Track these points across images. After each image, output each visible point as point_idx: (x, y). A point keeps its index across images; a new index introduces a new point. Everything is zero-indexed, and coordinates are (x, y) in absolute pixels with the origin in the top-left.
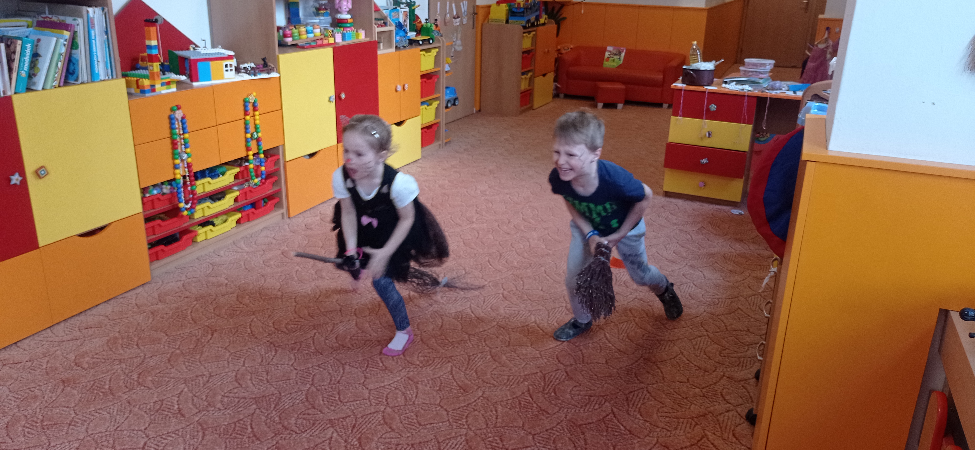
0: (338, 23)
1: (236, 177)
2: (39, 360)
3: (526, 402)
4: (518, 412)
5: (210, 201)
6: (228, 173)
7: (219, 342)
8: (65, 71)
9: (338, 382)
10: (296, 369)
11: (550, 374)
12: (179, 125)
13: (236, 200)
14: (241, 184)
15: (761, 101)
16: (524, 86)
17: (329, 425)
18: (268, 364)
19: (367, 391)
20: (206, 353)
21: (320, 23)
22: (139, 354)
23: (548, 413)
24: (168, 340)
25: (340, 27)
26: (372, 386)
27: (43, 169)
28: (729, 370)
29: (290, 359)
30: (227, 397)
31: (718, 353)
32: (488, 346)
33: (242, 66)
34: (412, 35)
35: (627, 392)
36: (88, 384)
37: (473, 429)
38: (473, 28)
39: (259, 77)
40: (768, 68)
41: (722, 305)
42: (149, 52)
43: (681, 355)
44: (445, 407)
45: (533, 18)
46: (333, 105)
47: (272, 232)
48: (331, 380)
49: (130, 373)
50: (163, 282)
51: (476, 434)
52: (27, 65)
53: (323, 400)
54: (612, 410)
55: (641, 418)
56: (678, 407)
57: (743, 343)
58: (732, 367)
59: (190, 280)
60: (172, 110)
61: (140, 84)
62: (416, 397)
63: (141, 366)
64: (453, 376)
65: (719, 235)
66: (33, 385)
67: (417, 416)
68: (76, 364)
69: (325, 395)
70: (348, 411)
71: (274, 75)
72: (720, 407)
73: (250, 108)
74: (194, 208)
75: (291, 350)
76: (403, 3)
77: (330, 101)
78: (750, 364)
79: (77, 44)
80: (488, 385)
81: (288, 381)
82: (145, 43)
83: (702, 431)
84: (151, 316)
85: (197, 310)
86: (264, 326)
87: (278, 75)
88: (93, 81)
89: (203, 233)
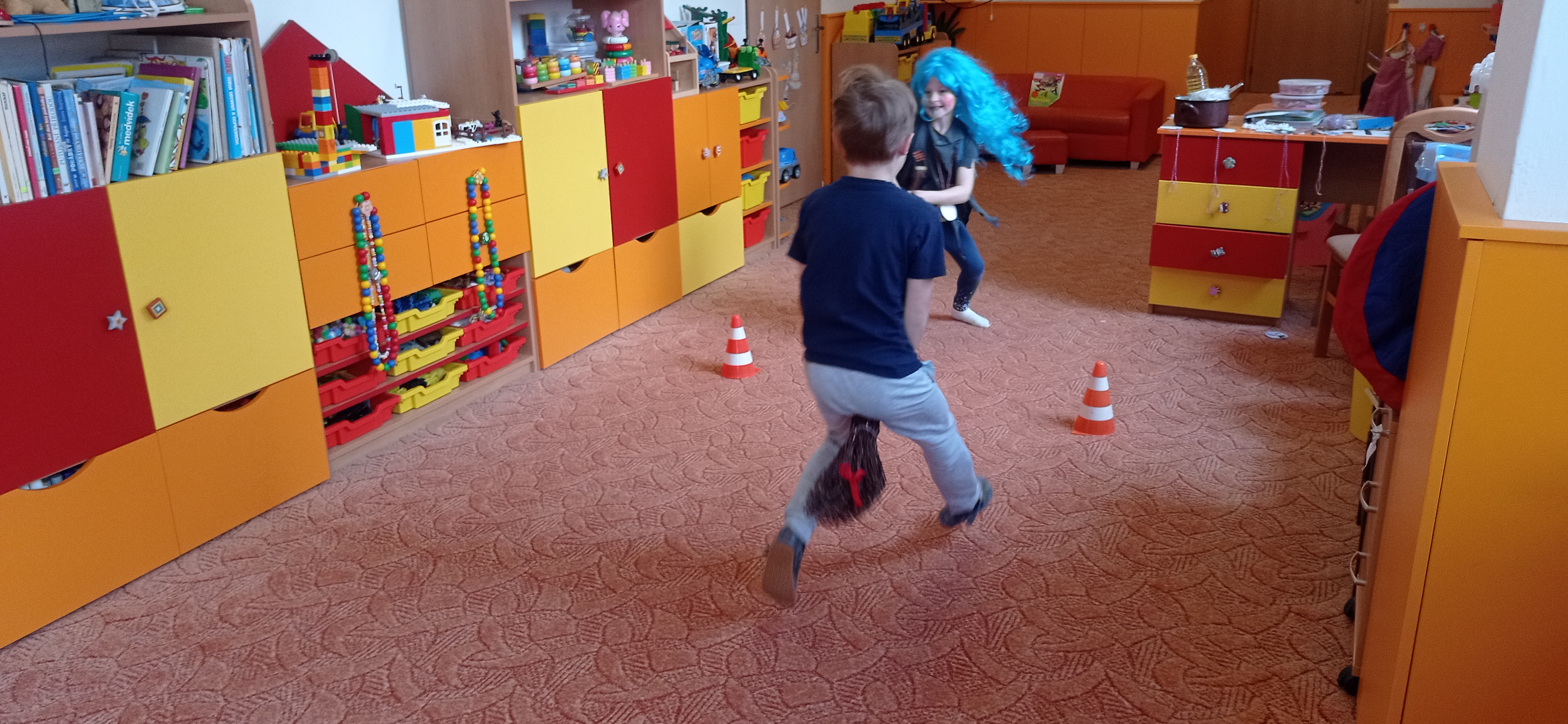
0: (607, 52)
1: (458, 306)
2: (162, 613)
3: (960, 664)
4: (948, 681)
5: (418, 346)
6: (445, 300)
7: (447, 576)
8: (187, 144)
9: (646, 638)
10: (575, 618)
11: (996, 615)
12: (367, 225)
13: (458, 343)
14: (466, 317)
15: (1311, 148)
17: (637, 711)
18: (529, 611)
19: (695, 652)
20: (428, 595)
21: (578, 53)
22: (319, 599)
23: (999, 682)
24: (365, 575)
25: (612, 57)
26: (702, 642)
27: (159, 303)
28: (1297, 600)
29: (563, 602)
30: (467, 667)
31: (1274, 572)
32: (886, 571)
33: (462, 126)
34: (724, 66)
35: (1128, 643)
36: (243, 651)
37: (876, 712)
38: (817, 52)
39: (489, 142)
40: (1321, 94)
41: (1272, 492)
42: (317, 107)
43: (1211, 578)
44: (825, 676)
45: (913, 32)
46: (606, 183)
47: (517, 394)
48: (634, 635)
49: (308, 630)
50: (349, 479)
51: (882, 721)
52: (128, 135)
53: (624, 669)
54: (1107, 675)
55: (1158, 687)
56: (1218, 666)
57: (1314, 554)
58: (1302, 596)
59: (392, 476)
60: (355, 201)
61: (304, 160)
62: (776, 660)
63: (325, 619)
64: (834, 624)
65: (1252, 375)
66: (154, 655)
67: (780, 692)
68: (221, 618)
69: (625, 660)
70: (666, 685)
71: (512, 138)
72: (1293, 665)
73: (477, 193)
74: (395, 358)
75: (563, 587)
76: (707, 16)
77: (600, 178)
78: (1333, 591)
79: (205, 99)
80: (894, 637)
81: (563, 638)
82: (310, 93)
83: (1265, 708)
84: (334, 537)
85: (407, 524)
86: (518, 547)
87: (518, 139)
88: (231, 159)
89: (408, 399)
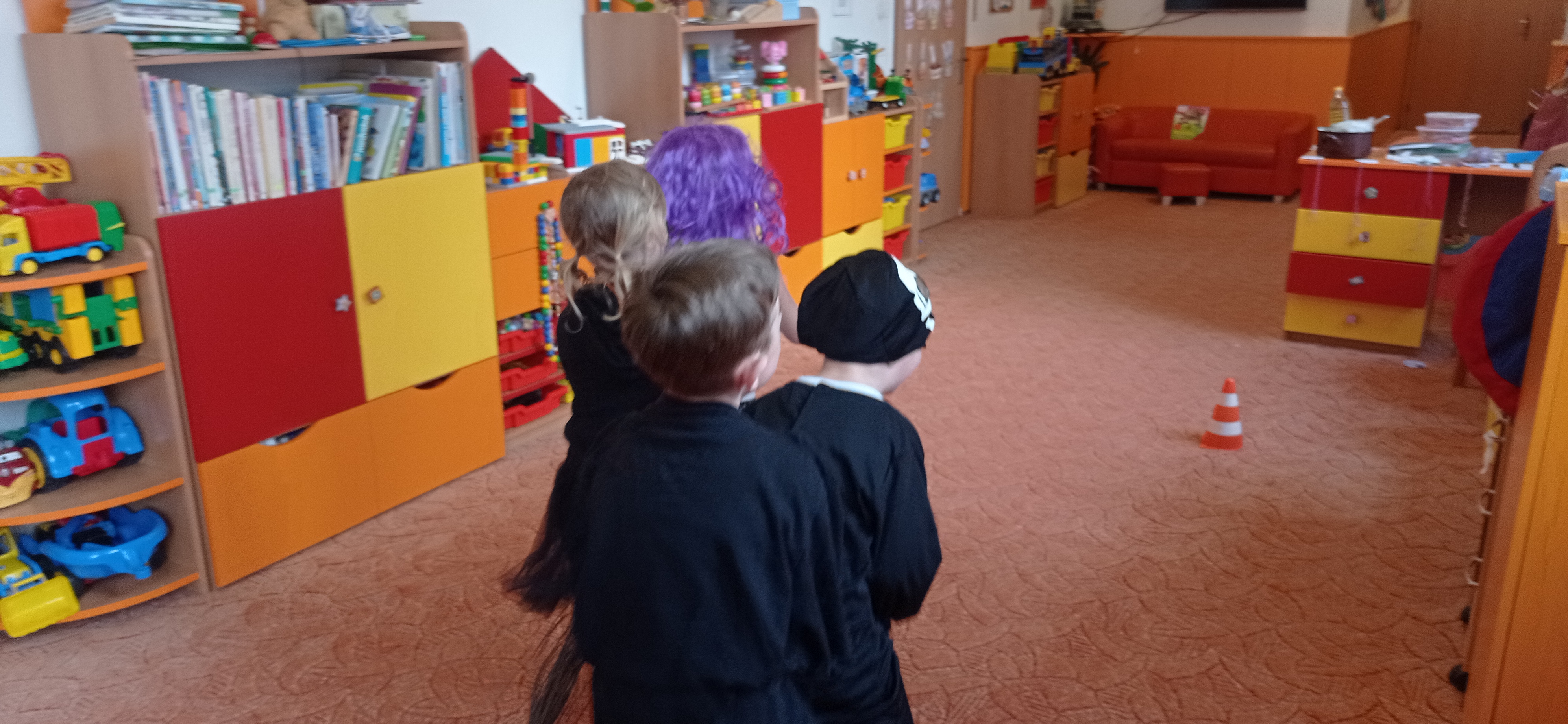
0: (765, 79)
2: (366, 561)
3: (1080, 643)
4: (1068, 656)
8: (407, 152)
11: (1116, 603)
12: (550, 230)
15: (1456, 180)
16: (1042, 170)
21: (738, 80)
22: (501, 555)
23: (1116, 660)
25: (769, 84)
27: (376, 290)
28: (1414, 606)
31: (1393, 580)
32: (1012, 560)
33: (634, 144)
34: (872, 94)
35: (1242, 634)
36: (436, 595)
37: (1000, 678)
38: (961, 83)
40: (1469, 127)
41: (1397, 508)
42: (515, 124)
43: (1330, 583)
44: (953, 645)
45: (1056, 64)
49: (492, 580)
50: (522, 458)
51: (1005, 686)
52: (362, 144)
54: (1220, 660)
55: (1270, 674)
56: (1329, 658)
57: (1435, 566)
58: (1420, 602)
60: (541, 208)
61: (501, 171)
64: (961, 601)
65: (1385, 401)
66: (362, 594)
67: (911, 656)
68: (416, 567)
72: (1403, 662)
76: (857, 47)
78: (1450, 599)
79: (424, 114)
80: (1018, 616)
82: (508, 111)
83: (1373, 697)
88: (441, 167)
